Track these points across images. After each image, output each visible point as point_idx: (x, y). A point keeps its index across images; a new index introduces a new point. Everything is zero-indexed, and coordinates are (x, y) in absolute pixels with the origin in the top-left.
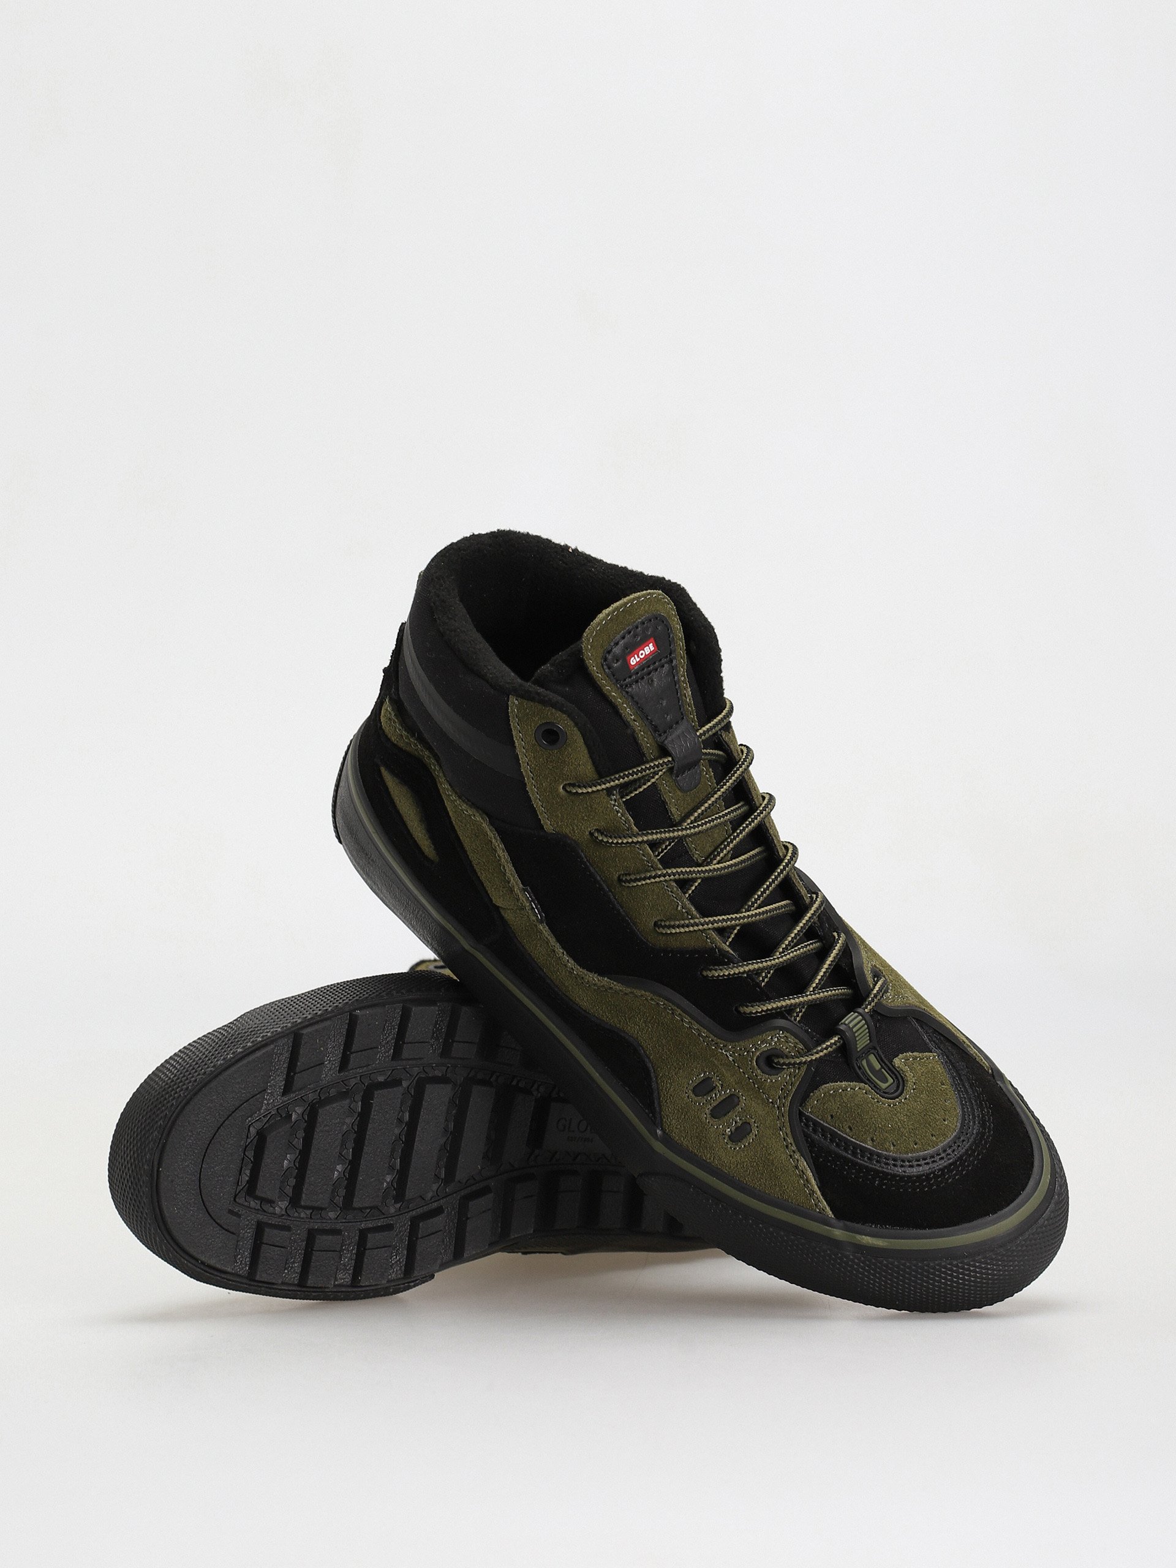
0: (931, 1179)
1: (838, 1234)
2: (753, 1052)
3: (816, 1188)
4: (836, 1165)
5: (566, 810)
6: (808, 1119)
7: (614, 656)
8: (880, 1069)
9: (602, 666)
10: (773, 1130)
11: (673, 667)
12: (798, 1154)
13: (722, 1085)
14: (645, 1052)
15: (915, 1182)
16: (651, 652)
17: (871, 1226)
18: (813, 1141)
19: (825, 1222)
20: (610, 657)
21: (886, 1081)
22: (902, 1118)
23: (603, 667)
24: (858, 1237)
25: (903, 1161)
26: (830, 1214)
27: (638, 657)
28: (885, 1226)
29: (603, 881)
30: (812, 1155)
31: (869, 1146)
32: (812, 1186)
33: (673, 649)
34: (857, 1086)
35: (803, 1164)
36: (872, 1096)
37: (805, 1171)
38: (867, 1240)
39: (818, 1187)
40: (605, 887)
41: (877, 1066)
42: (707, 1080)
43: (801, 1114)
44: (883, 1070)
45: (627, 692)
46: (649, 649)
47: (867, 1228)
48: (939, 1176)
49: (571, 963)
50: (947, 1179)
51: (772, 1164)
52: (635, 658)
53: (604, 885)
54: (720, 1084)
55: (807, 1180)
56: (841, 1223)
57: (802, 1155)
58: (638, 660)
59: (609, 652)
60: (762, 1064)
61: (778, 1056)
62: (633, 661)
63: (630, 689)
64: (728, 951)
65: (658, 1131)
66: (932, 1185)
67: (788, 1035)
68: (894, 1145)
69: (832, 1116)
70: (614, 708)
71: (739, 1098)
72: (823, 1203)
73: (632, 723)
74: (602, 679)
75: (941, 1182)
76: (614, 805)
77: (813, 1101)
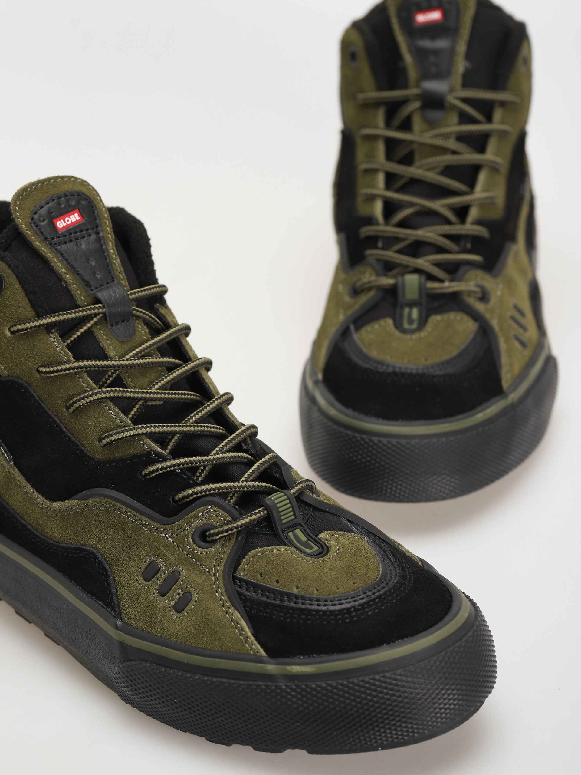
0: (352, 612)
1: (271, 668)
2: (187, 530)
3: (250, 634)
4: (266, 613)
5: (13, 350)
6: (241, 580)
7: (40, 216)
8: (307, 541)
9: (30, 223)
10: (210, 594)
11: (99, 237)
12: (233, 608)
13: (165, 566)
14: (102, 556)
15: (337, 615)
16: (76, 220)
17: (300, 658)
18: (245, 596)
19: (258, 660)
20: (36, 217)
21: (312, 548)
22: (325, 571)
23: (31, 225)
24: (289, 668)
25: (326, 601)
26: (262, 652)
27: (65, 222)
28: (313, 656)
29: (55, 415)
30: (245, 609)
31: (295, 591)
32: (246, 632)
33: (99, 223)
34: (283, 548)
35: (237, 615)
36: (297, 555)
37: (239, 621)
38: (296, 669)
39: (253, 634)
40: (57, 420)
41: (304, 539)
42: (152, 563)
43: (234, 578)
44: (309, 542)
45: (57, 249)
46: (75, 218)
47: (296, 660)
48: (360, 610)
49: (41, 499)
50: (367, 612)
51: (212, 622)
52: (61, 222)
53: (55, 418)
54: (163, 564)
55: (242, 629)
56: (273, 661)
57: (236, 609)
58: (65, 224)
59: (36, 213)
60: (197, 539)
61: (209, 530)
62: (60, 224)
63: (59, 247)
64: (162, 453)
65: (118, 622)
66: (353, 616)
67: (216, 508)
68: (317, 590)
69: (261, 575)
70: (45, 261)
71: (179, 572)
72: (256, 646)
73: (63, 275)
74: (31, 236)
75: (362, 614)
76: (54, 342)
77: (244, 565)
